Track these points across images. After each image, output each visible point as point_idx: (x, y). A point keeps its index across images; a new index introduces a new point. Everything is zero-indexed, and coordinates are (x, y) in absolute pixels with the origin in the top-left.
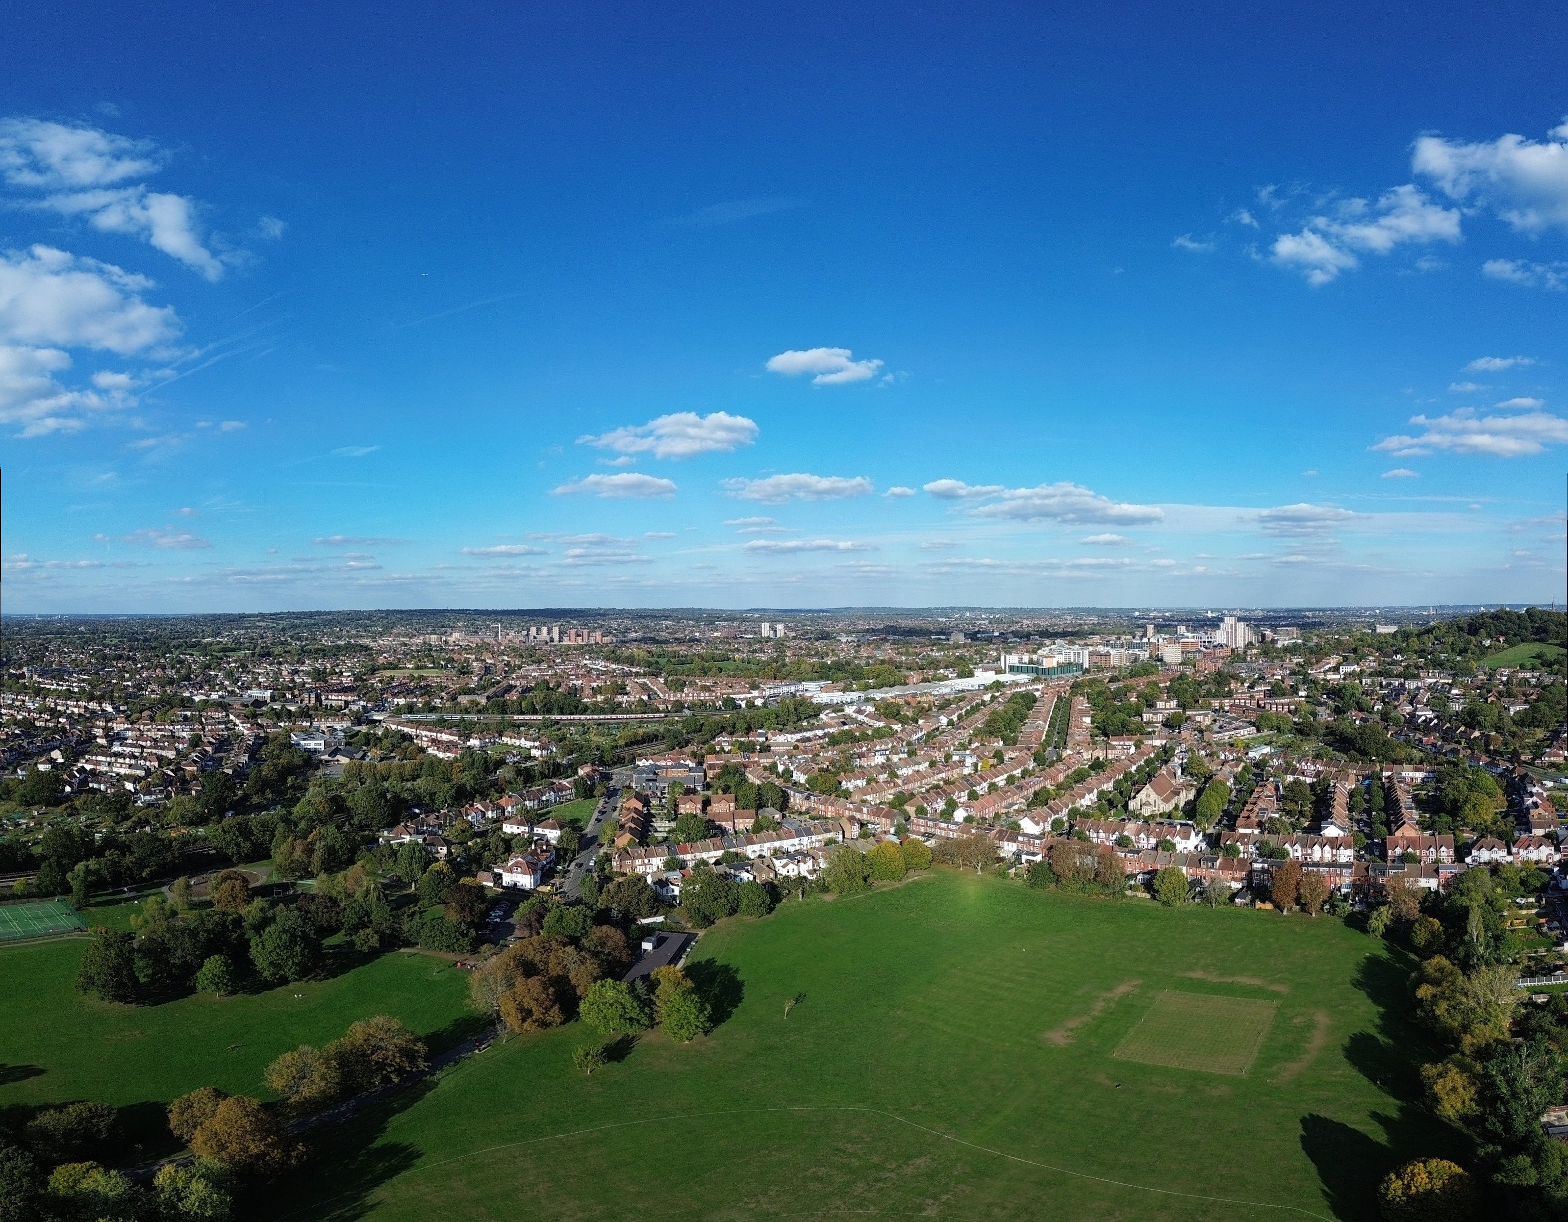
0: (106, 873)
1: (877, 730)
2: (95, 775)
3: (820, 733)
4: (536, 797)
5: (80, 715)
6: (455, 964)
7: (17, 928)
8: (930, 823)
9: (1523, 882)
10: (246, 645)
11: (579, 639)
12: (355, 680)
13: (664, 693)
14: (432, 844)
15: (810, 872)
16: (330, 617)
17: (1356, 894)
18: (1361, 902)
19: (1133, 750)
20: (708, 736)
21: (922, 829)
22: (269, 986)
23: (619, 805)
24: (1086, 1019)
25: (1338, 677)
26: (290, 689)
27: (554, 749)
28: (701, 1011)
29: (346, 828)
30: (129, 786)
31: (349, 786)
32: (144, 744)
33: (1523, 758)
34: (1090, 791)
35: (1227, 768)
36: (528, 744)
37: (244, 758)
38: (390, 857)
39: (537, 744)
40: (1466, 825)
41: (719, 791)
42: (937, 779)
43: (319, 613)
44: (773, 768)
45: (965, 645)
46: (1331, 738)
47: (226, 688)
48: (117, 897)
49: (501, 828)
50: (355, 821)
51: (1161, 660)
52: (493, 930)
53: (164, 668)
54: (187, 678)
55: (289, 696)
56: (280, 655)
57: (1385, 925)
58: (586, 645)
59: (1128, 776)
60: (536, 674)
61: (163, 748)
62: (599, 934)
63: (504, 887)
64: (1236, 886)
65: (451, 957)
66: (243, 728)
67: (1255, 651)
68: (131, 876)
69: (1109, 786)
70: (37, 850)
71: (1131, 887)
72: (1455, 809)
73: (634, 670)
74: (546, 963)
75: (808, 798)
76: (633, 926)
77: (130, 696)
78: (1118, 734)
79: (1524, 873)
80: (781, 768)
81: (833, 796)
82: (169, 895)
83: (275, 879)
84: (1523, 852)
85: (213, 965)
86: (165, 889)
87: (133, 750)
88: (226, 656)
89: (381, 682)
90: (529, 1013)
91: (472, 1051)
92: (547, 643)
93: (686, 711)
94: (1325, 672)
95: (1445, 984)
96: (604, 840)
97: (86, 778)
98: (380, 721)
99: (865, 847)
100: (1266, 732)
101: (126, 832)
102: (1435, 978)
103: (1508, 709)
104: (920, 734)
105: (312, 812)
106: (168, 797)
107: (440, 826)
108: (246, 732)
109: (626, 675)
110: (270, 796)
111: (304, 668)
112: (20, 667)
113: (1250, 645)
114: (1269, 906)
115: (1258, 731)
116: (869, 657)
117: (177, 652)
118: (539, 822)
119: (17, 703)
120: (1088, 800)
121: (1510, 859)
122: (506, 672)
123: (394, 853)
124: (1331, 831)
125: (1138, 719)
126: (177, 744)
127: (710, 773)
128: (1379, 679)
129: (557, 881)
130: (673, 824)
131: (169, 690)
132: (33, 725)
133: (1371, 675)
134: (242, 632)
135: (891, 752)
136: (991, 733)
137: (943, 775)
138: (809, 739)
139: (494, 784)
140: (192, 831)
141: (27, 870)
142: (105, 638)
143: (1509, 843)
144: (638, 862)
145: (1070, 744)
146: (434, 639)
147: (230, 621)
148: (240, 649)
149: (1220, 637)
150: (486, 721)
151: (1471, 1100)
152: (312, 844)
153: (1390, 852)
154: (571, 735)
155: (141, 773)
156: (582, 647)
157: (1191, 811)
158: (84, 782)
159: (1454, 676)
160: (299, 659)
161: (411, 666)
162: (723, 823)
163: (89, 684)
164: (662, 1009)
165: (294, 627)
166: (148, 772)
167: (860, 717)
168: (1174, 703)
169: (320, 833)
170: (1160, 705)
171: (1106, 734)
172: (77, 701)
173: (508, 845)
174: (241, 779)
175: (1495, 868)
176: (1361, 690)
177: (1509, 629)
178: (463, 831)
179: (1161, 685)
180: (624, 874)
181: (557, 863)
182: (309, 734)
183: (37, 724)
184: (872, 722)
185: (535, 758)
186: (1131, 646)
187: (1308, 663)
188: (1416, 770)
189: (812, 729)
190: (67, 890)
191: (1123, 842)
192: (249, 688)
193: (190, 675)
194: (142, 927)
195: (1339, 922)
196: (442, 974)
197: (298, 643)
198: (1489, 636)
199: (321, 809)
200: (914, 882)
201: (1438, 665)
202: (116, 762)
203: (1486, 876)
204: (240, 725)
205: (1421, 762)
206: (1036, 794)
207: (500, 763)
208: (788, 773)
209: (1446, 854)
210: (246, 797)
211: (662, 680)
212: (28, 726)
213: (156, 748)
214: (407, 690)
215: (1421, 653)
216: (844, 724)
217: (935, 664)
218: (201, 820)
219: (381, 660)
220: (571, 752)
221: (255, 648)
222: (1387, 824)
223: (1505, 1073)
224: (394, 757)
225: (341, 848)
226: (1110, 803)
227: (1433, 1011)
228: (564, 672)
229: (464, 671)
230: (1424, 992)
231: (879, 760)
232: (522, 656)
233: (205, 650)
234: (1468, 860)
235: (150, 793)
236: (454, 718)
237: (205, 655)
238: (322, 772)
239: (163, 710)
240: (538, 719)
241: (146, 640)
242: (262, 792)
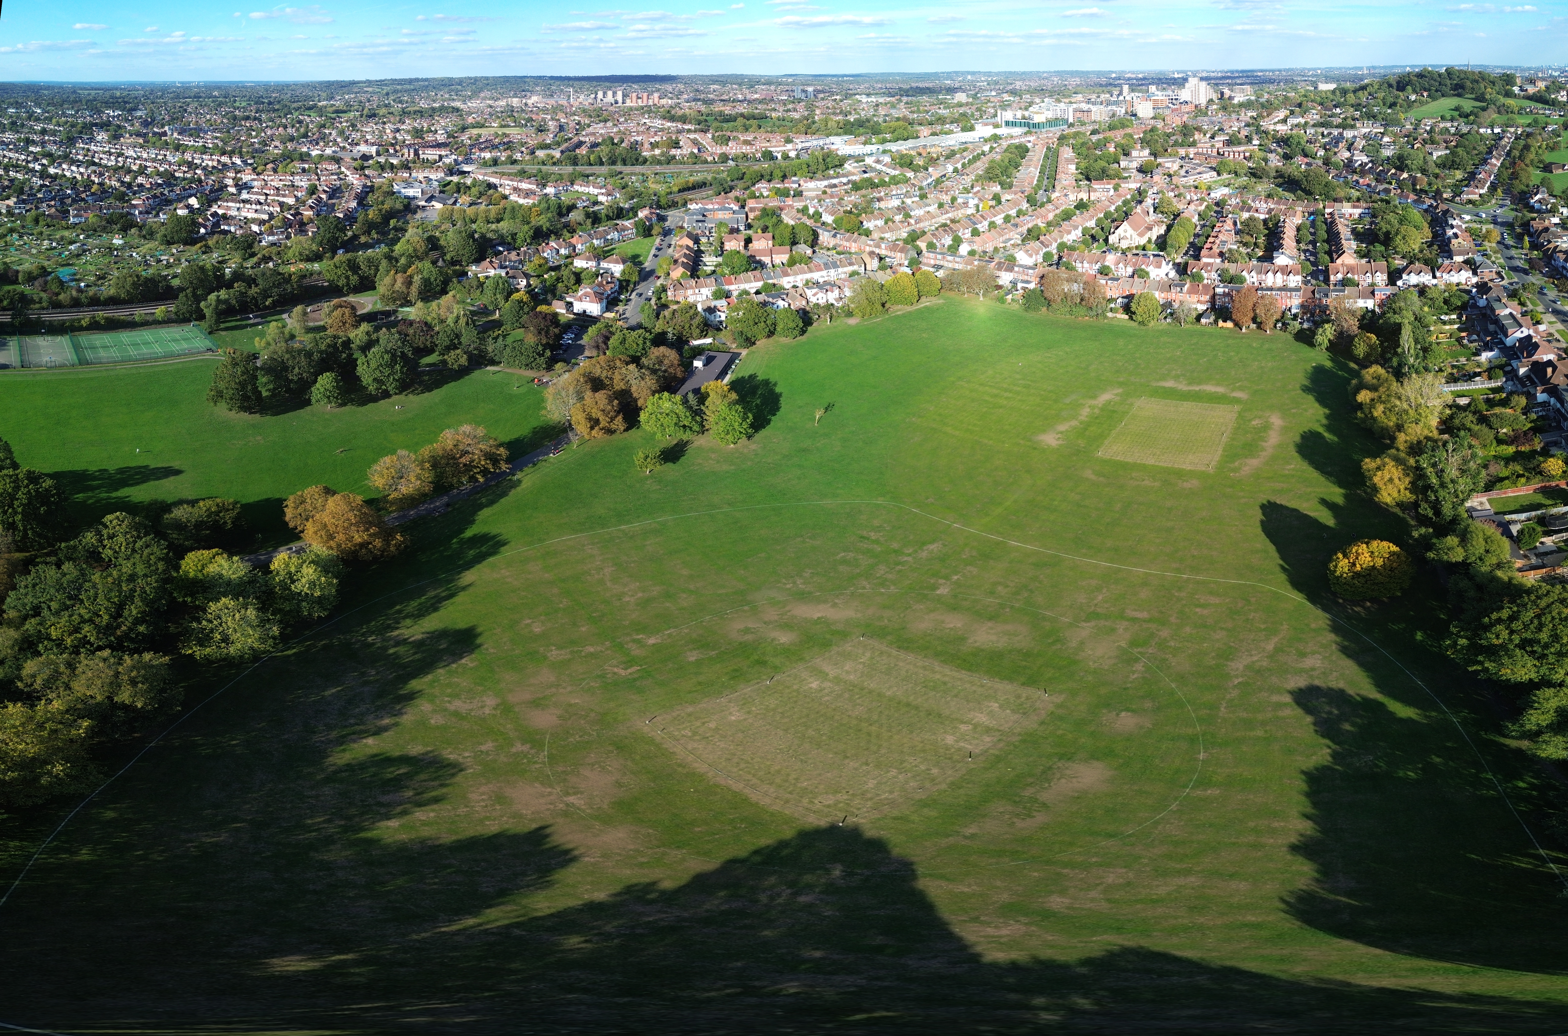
0: (234, 302)
1: (893, 178)
2: (225, 217)
3: (845, 180)
4: (603, 236)
5: (213, 167)
6: (533, 380)
7: (158, 349)
8: (939, 257)
9: (1446, 302)
10: (356, 107)
11: (639, 101)
12: (448, 137)
13: (712, 147)
14: (514, 277)
15: (836, 300)
16: (426, 83)
17: (1304, 313)
18: (1308, 320)
19: (1112, 192)
20: (749, 183)
21: (932, 262)
22: (374, 399)
23: (673, 243)
24: (1074, 423)
25: (1285, 128)
26: (392, 145)
27: (618, 195)
28: (744, 419)
29: (440, 263)
30: (255, 228)
31: (443, 228)
32: (268, 192)
33: (1445, 196)
34: (1076, 228)
35: (1192, 207)
36: (596, 191)
37: (353, 204)
38: (478, 288)
39: (603, 191)
40: (1396, 253)
41: (759, 231)
42: (943, 219)
43: (417, 80)
44: (804, 211)
45: (967, 104)
46: (1280, 180)
47: (338, 144)
48: (244, 323)
49: (572, 263)
50: (448, 257)
51: (1135, 115)
52: (565, 351)
53: (285, 127)
54: (305, 136)
55: (392, 151)
56: (384, 116)
57: (1329, 340)
58: (646, 106)
59: (1107, 215)
60: (603, 131)
61: (284, 196)
62: (657, 354)
63: (575, 314)
64: (1202, 307)
65: (531, 374)
66: (352, 178)
67: (1215, 107)
68: (256, 305)
69: (1092, 224)
70: (176, 282)
71: (1111, 310)
72: (1387, 240)
73: (686, 127)
74: (611, 379)
75: (834, 236)
76: (686, 347)
77: (256, 151)
78: (1099, 179)
79: (1447, 294)
80: (811, 211)
81: (856, 234)
82: (289, 321)
83: (380, 307)
84: (1445, 276)
85: (325, 381)
86: (285, 316)
87: (259, 197)
88: (339, 117)
89: (470, 139)
90: (597, 422)
91: (548, 454)
92: (612, 104)
93: (731, 163)
94: (1275, 124)
95: (1381, 389)
96: (660, 273)
97: (218, 221)
98: (469, 172)
99: (884, 277)
100: (1225, 176)
101: (252, 268)
102: (1373, 385)
103: (1431, 154)
104: (930, 180)
105: (411, 250)
106: (288, 237)
108: (355, 182)
109: (679, 132)
110: (375, 236)
111: (405, 127)
112: (163, 126)
113: (1211, 101)
114: (1229, 324)
115: (1219, 174)
116: (886, 115)
117: (297, 113)
118: (605, 258)
119: (160, 157)
120: (1074, 236)
121: (1435, 281)
122: (577, 130)
123: (481, 285)
124: (1281, 260)
125: (1116, 165)
126: (296, 192)
127: (751, 216)
128: (1321, 130)
129: (620, 308)
130: (720, 259)
131: (290, 146)
132: (173, 176)
133: (1314, 126)
134: (352, 96)
135: (905, 196)
136: (990, 179)
137: (950, 215)
138: (835, 186)
139: (566, 226)
140: (309, 266)
141: (167, 299)
142: (235, 101)
143: (1434, 268)
144: (690, 292)
145: (1058, 188)
146: (515, 102)
147: (342, 87)
148: (350, 111)
149: (1185, 94)
150: (560, 172)
151: (1406, 489)
152: (411, 277)
153: (1332, 278)
154: (632, 182)
155: (265, 217)
156: (642, 107)
157: (1162, 244)
158: (217, 225)
159: (1385, 126)
160: (401, 119)
161: (496, 125)
162: (763, 258)
163: (222, 141)
164: (711, 418)
165: (395, 91)
166: (271, 216)
167: (879, 167)
168: (1146, 152)
169: (418, 267)
170: (1134, 153)
171: (1088, 179)
172: (211, 155)
173: (578, 277)
174: (351, 222)
175: (1422, 290)
176: (1305, 139)
177: (1431, 85)
178: (540, 266)
179: (1136, 137)
180: (678, 302)
181: (620, 293)
182: (408, 184)
183: (177, 174)
184: (889, 171)
185: (601, 203)
186: (1109, 103)
187: (1260, 116)
188: (1354, 207)
189: (837, 177)
190: (201, 317)
191: (1104, 271)
192: (357, 144)
193: (307, 133)
194: (265, 348)
195: (1290, 338)
196: (521, 389)
197: (400, 105)
198: (1415, 91)
199: (418, 247)
200: (926, 307)
201: (1372, 117)
202: (244, 207)
203: (1414, 296)
204: (350, 176)
205: (1358, 200)
206: (1029, 231)
207: (572, 208)
208: (817, 215)
209: (1381, 278)
210: (355, 237)
211: (710, 136)
212: (170, 179)
213: (278, 195)
214: (492, 146)
215: (1357, 106)
216: (865, 172)
217: (942, 120)
218: (317, 257)
219: (470, 120)
220: (632, 198)
221: (363, 110)
222: (1329, 253)
223: (1434, 465)
224: (481, 203)
225: (436, 280)
226: (1093, 237)
227: (1371, 412)
228: (627, 130)
229: (541, 130)
230: (1364, 396)
231: (896, 203)
232: (591, 116)
233: (321, 112)
234: (1400, 283)
235: (272, 234)
236: (532, 169)
237: (321, 116)
238: (419, 215)
239: (285, 163)
240: (604, 169)
241: (270, 103)
242: (369, 233)
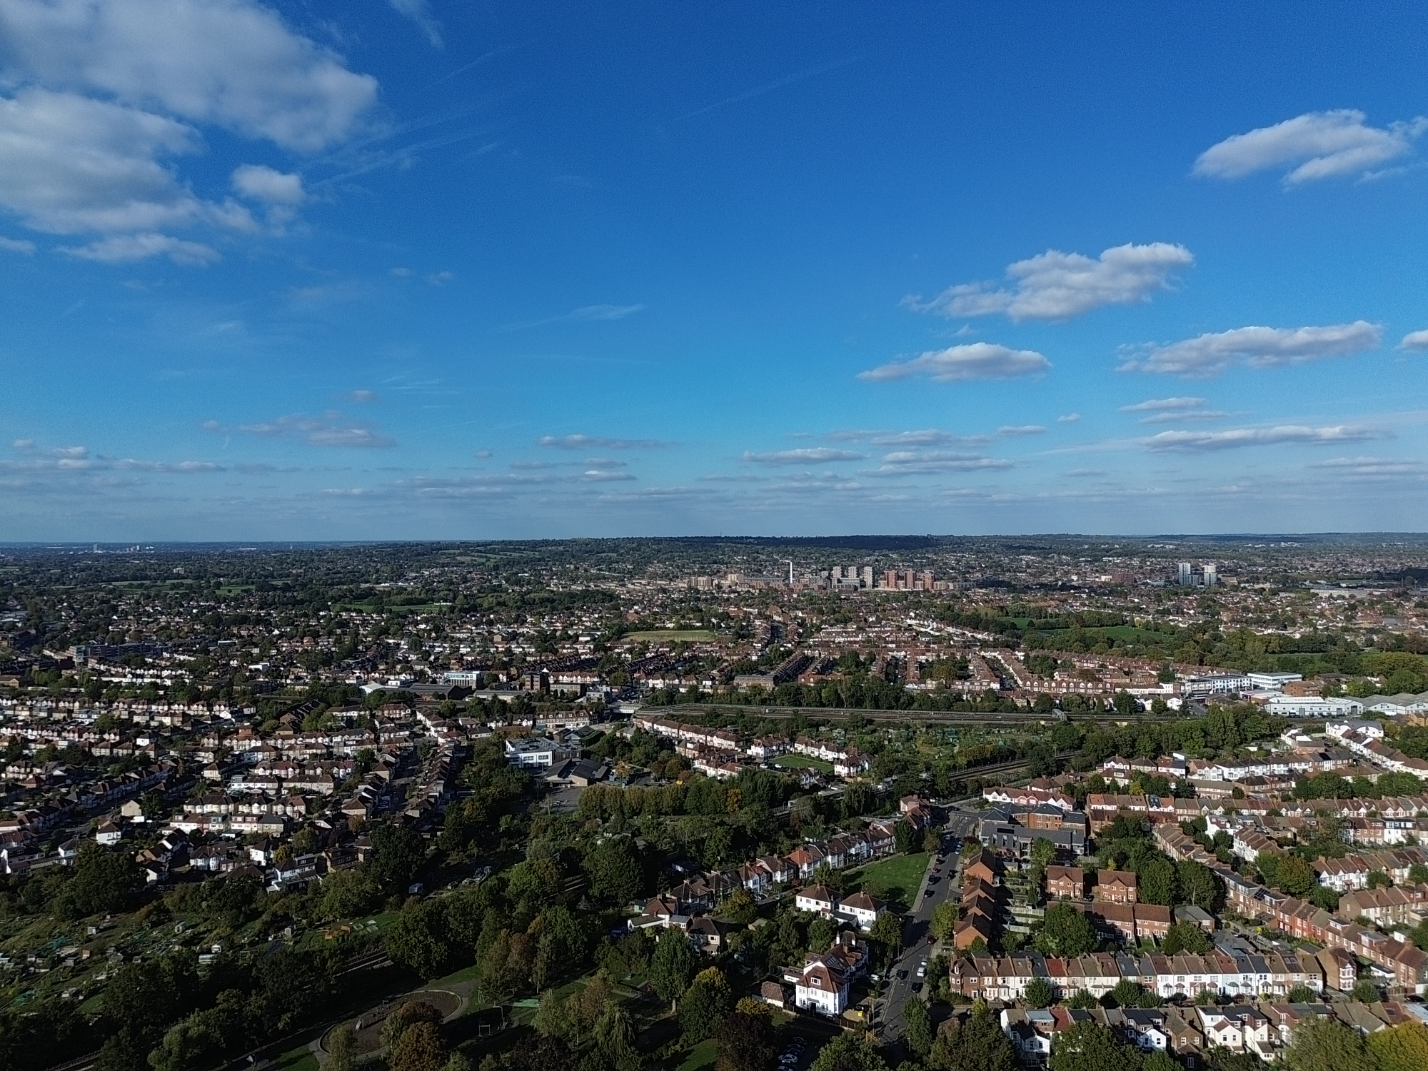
0: (217, 1035)
1: (1389, 777)
2: (199, 840)
3: (1281, 769)
4: (840, 848)
5: (174, 729)
10: (442, 594)
11: (901, 583)
12: (596, 650)
13: (1024, 679)
14: (700, 931)
16: (561, 548)
20: (1091, 759)
23: (958, 870)
26: (505, 666)
27: (867, 765)
29: (582, 906)
30: (258, 855)
31: (587, 828)
32: (283, 773)
36: (831, 756)
37: (437, 789)
38: (642, 952)
39: (843, 756)
41: (1112, 863)
43: (546, 543)
44: (1198, 829)
47: (411, 668)
49: (793, 900)
50: (595, 891)
53: (315, 636)
54: (352, 652)
55: (503, 678)
58: (911, 593)
60: (842, 640)
61: (314, 779)
63: (798, 1009)
66: (436, 733)
68: (260, 1032)
73: (980, 637)
75: (1260, 895)
77: (261, 688)
80: (1212, 832)
81: (1305, 900)
83: (482, 1002)
86: (314, 1046)
87: (265, 786)
88: (412, 612)
89: (630, 651)
92: (856, 589)
93: (1058, 711)
96: (938, 933)
98: (629, 715)
99: (1367, 1020)
101: (251, 944)
105: (535, 883)
106: (321, 869)
107: (711, 897)
108: (441, 740)
109: (968, 646)
110: (475, 851)
111: (525, 630)
117: (338, 606)
118: (846, 894)
122: (800, 635)
123: (648, 946)
126: (335, 770)
127: (1096, 826)
131: (325, 675)
132: (88, 755)
134: (437, 571)
138: (1261, 781)
139: (784, 823)
140: (358, 925)
142: (219, 585)
144: (988, 980)
146: (702, 583)
147: (419, 555)
148: (433, 600)
150: (773, 717)
152: (534, 938)
154: (890, 740)
155: (276, 829)
156: (905, 596)
158: (180, 859)
160: (518, 616)
161: (671, 625)
162: (1118, 923)
163: (192, 671)
165: (510, 563)
166: (289, 825)
167: (1356, 748)
169: (545, 919)
172: (170, 704)
173: (804, 930)
174: (433, 823)
178: (742, 907)
180: (968, 1001)
181: (871, 970)
182: (531, 742)
183: (96, 752)
184: (1380, 760)
185: (838, 779)
189: (1266, 761)
192: (446, 667)
193: (356, 645)
197: (517, 588)
199: (547, 876)
202: (236, 812)
204: (432, 729)
207: (794, 789)
208: (1225, 842)
210: (441, 855)
211: (1021, 657)
213: (302, 778)
214: (666, 665)
216: (1325, 757)
218: (372, 905)
219: (631, 616)
220: (890, 774)
221: (455, 598)
224: (649, 774)
225: (575, 943)
228: (880, 638)
229: (744, 634)
232: (822, 612)
233: (380, 601)
235: (291, 867)
236: (729, 710)
237: (380, 612)
238: (547, 804)
239: (316, 710)
240: (844, 713)
241: (287, 588)
242: (463, 845)
